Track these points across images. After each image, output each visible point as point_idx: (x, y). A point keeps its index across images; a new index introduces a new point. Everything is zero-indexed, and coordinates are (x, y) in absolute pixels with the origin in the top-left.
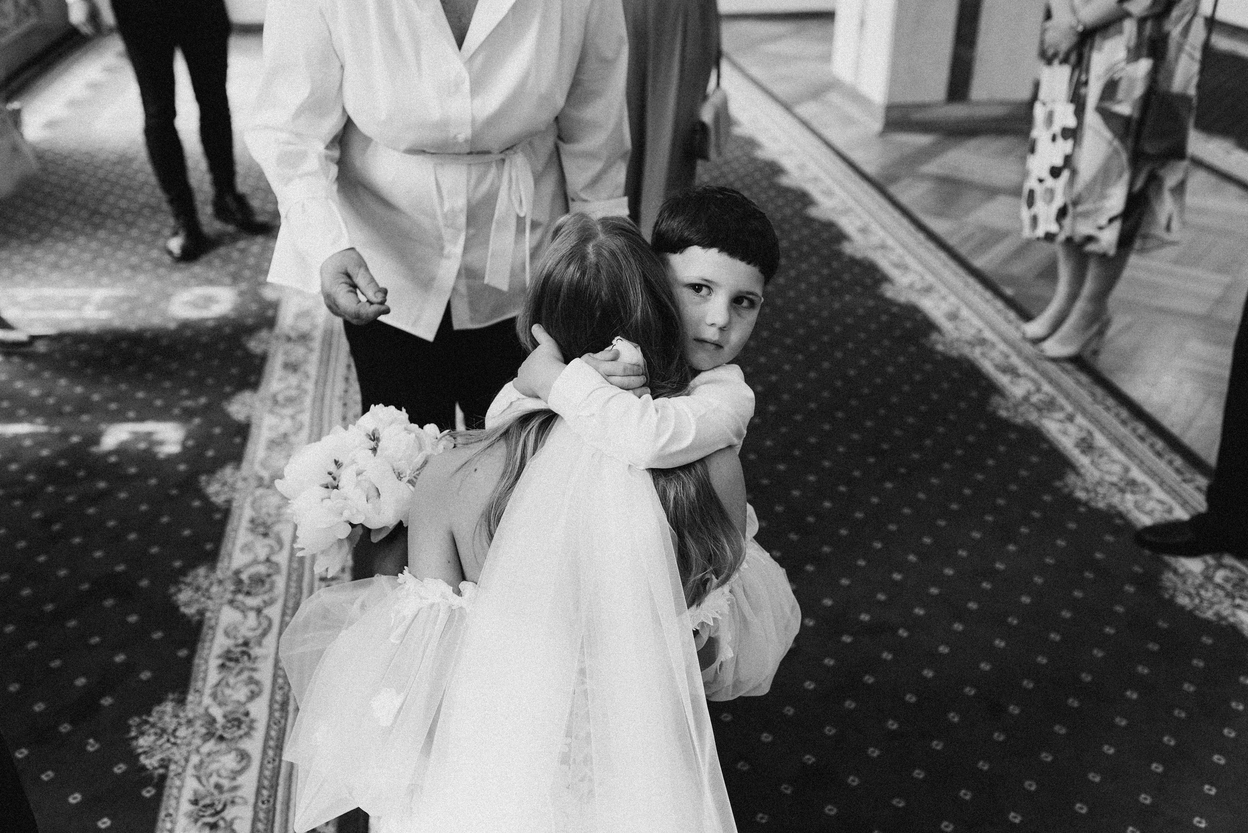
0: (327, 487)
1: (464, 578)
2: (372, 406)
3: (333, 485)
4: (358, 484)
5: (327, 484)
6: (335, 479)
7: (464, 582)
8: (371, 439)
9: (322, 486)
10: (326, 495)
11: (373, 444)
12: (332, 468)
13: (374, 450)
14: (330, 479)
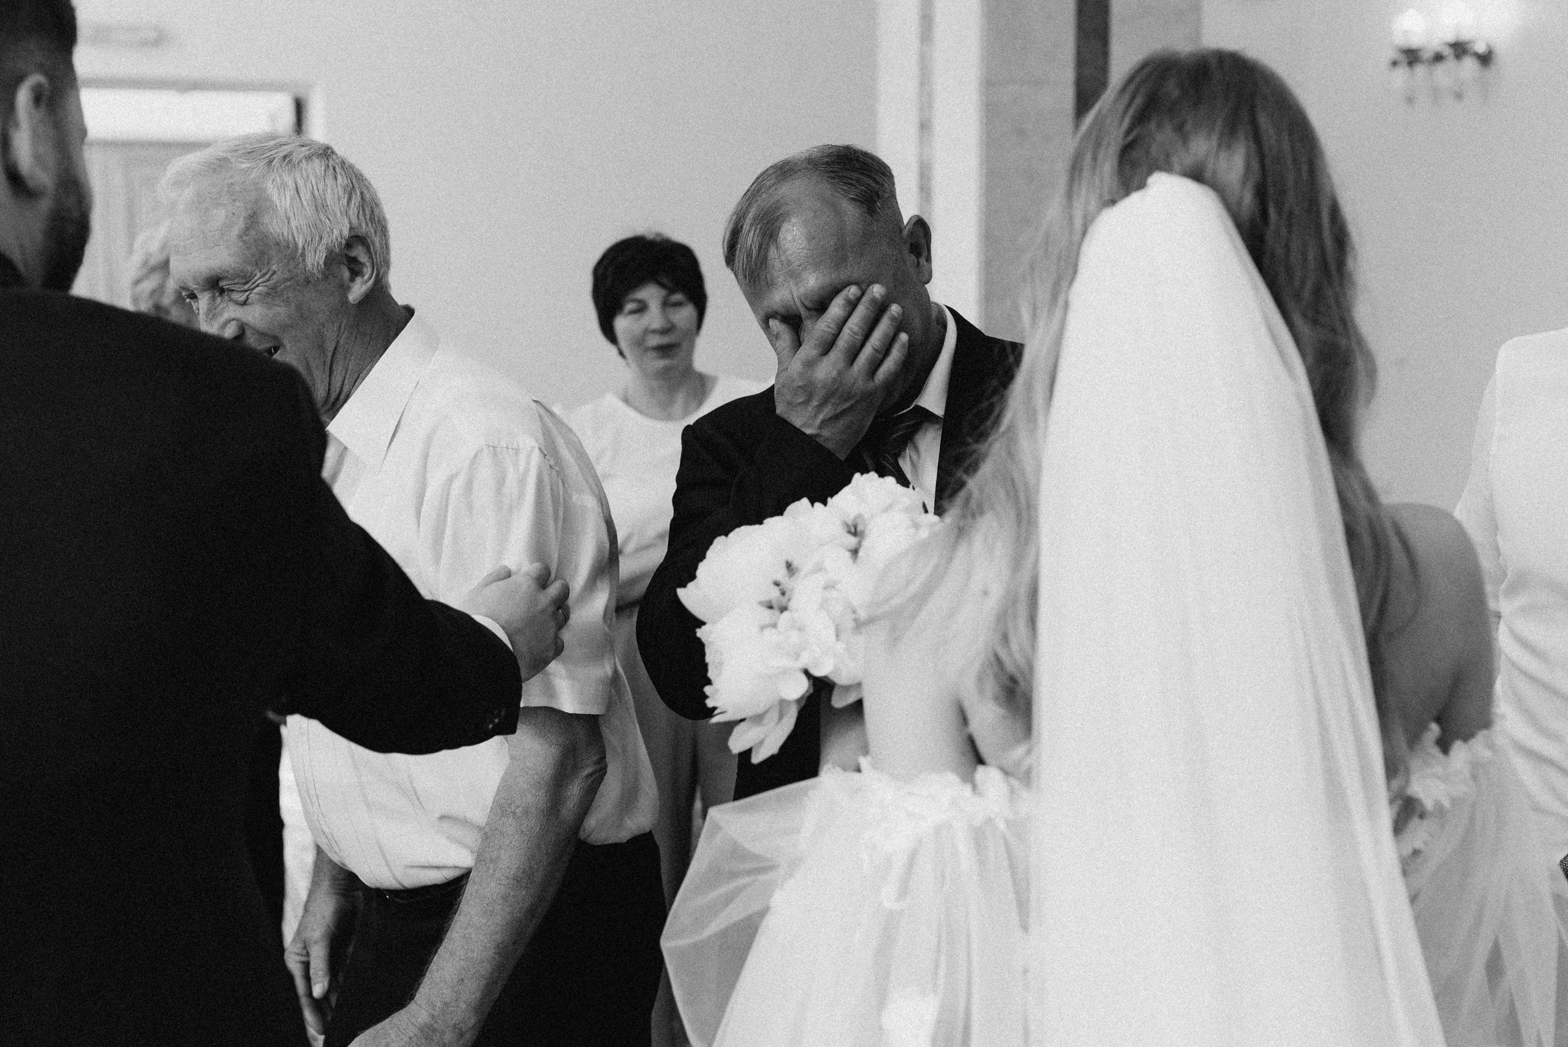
0: (771, 607)
1: (980, 761)
2: (857, 476)
3: (779, 606)
4: (824, 605)
5: (770, 601)
6: (783, 593)
7: (981, 769)
8: (849, 532)
9: (761, 603)
10: (767, 621)
11: (852, 541)
12: (781, 574)
13: (855, 552)
14: (775, 593)
